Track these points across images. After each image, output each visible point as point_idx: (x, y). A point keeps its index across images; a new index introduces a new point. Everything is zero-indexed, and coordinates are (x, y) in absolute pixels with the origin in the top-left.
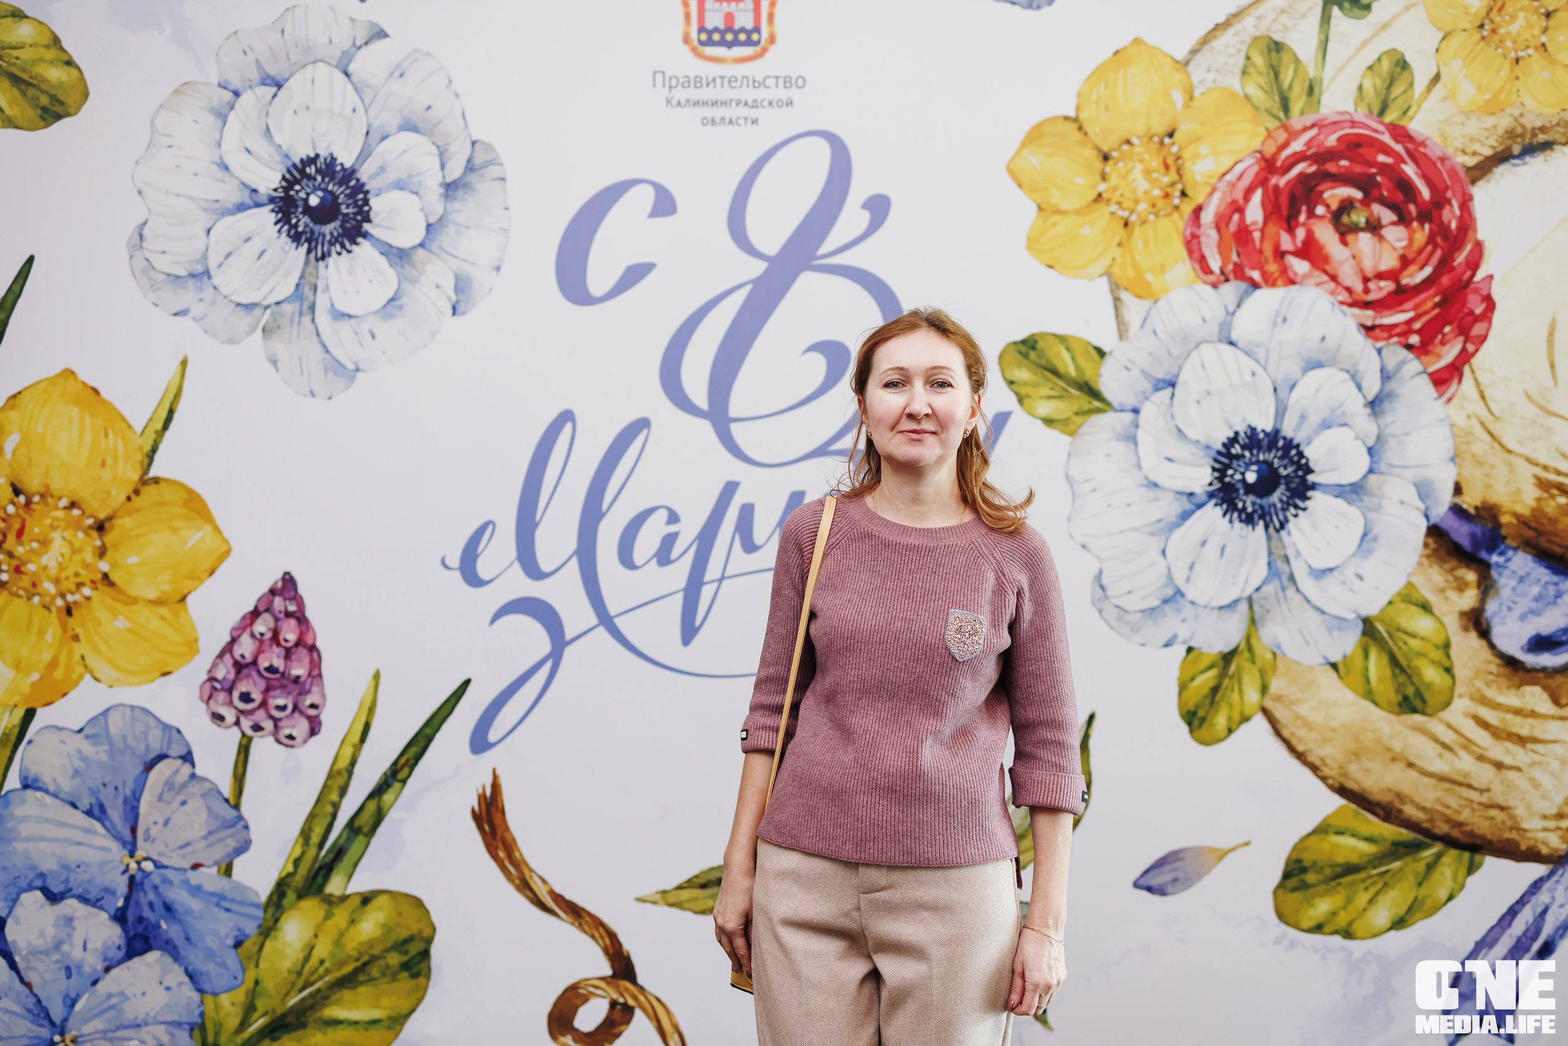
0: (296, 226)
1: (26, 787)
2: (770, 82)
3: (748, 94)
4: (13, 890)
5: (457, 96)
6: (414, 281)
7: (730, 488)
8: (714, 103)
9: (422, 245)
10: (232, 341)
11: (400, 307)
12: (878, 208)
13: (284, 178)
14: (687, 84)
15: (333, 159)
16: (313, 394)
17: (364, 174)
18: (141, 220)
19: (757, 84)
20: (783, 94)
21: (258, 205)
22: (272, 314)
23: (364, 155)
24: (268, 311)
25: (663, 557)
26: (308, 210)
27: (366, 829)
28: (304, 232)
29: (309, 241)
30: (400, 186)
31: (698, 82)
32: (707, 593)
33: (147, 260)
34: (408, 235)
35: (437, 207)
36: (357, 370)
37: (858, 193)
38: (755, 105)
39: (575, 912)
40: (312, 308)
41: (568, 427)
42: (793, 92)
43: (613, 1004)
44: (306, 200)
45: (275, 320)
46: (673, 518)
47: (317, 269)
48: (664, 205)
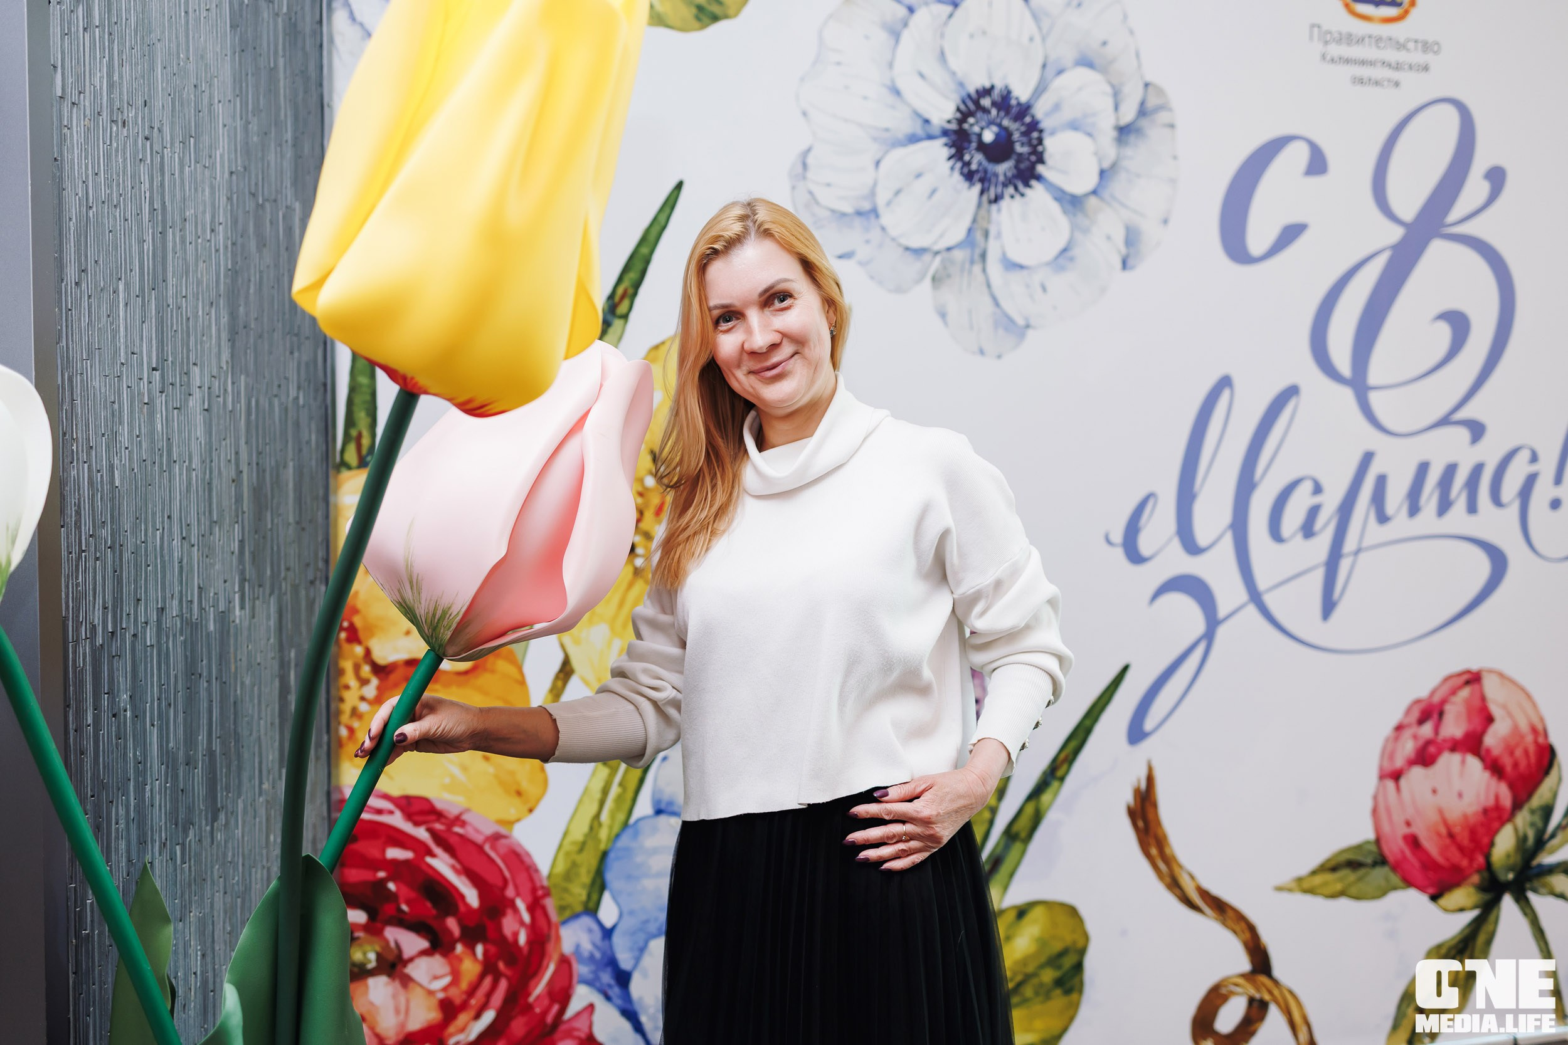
0: (968, 164)
1: (659, 812)
2: (1411, 45)
3: (1392, 55)
4: (641, 937)
5: (1132, 32)
6: (1086, 231)
7: (1368, 458)
8: (1363, 63)
9: (1094, 192)
10: (899, 290)
11: (1072, 259)
12: (1497, 177)
13: (958, 110)
14: (1339, 41)
15: (1009, 92)
16: (982, 352)
17: (1040, 111)
18: (804, 147)
19: (1401, 46)
20: (1418, 57)
21: (930, 137)
22: (943, 261)
23: (1041, 89)
24: (938, 259)
25: (1308, 530)
26: (982, 147)
27: (1023, 835)
28: (977, 171)
29: (982, 180)
30: (1074, 126)
31: (1349, 39)
32: (1345, 565)
33: (811, 193)
34: (1080, 182)
35: (1110, 152)
36: (1028, 326)
37: (1480, 165)
38: (1398, 67)
39: (1220, 908)
40: (983, 256)
41: (1226, 395)
42: (1429, 58)
43: (1251, 1001)
44: (980, 136)
45: (945, 268)
46: (1318, 489)
47: (989, 212)
48: (1317, 164)
